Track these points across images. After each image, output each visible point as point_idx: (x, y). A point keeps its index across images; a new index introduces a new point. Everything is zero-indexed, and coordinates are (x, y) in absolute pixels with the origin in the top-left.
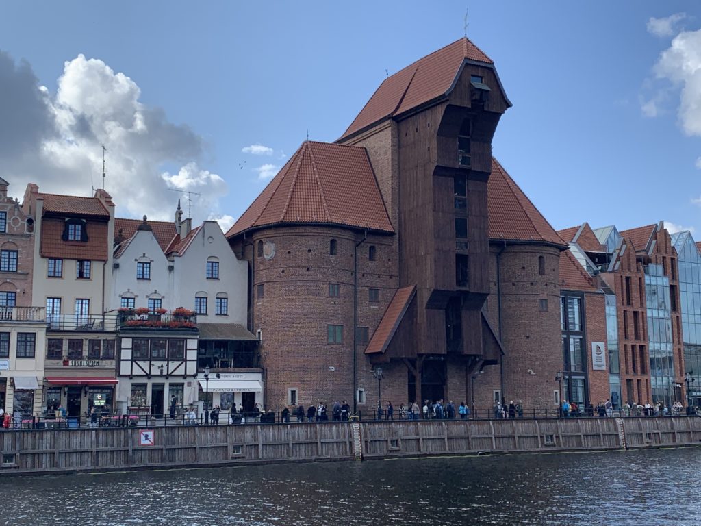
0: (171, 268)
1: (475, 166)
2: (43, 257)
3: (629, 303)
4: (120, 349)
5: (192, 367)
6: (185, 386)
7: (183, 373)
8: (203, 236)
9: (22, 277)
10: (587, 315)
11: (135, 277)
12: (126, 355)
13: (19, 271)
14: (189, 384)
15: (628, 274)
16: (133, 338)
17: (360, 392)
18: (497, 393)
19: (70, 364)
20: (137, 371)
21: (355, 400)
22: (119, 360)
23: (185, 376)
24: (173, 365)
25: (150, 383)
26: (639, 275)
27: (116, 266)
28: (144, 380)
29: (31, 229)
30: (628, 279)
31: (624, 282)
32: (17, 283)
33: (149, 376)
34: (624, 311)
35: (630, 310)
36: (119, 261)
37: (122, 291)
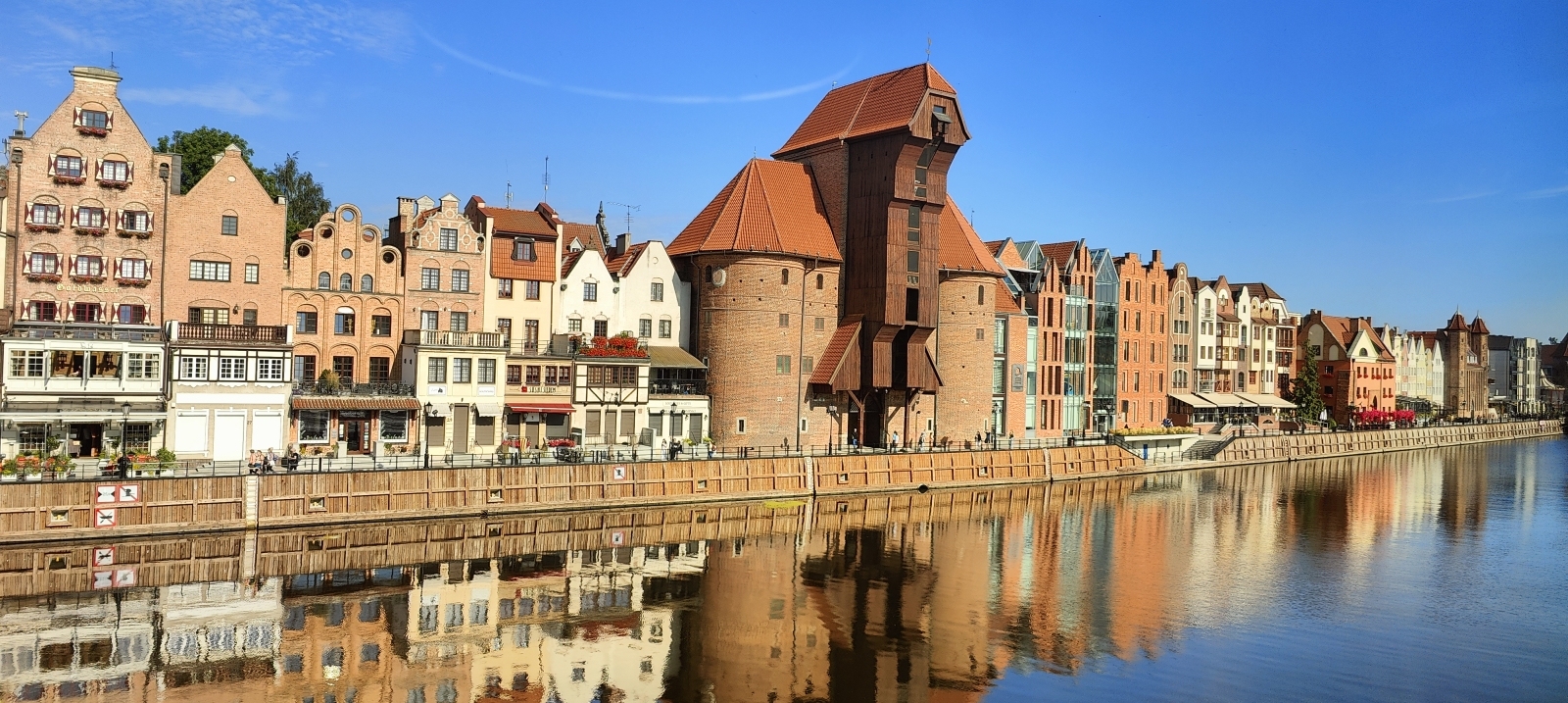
0: (616, 291)
1: (931, 199)
2: (492, 277)
3: (1050, 324)
4: (575, 376)
5: (643, 394)
6: (637, 412)
7: (635, 401)
8: (648, 256)
9: (474, 296)
10: (1011, 337)
11: (582, 298)
12: (581, 381)
13: (470, 291)
14: (640, 411)
15: (1051, 295)
16: (589, 366)
17: (804, 421)
18: (930, 421)
19: (528, 390)
20: (592, 398)
21: (798, 429)
22: (575, 387)
23: (636, 404)
24: (626, 392)
25: (603, 409)
26: (1061, 296)
27: (563, 288)
28: (598, 407)
29: (481, 248)
30: (1050, 300)
31: (1047, 303)
32: (469, 304)
33: (602, 403)
34: (1045, 333)
35: (1050, 331)
36: (566, 281)
37: (569, 312)
